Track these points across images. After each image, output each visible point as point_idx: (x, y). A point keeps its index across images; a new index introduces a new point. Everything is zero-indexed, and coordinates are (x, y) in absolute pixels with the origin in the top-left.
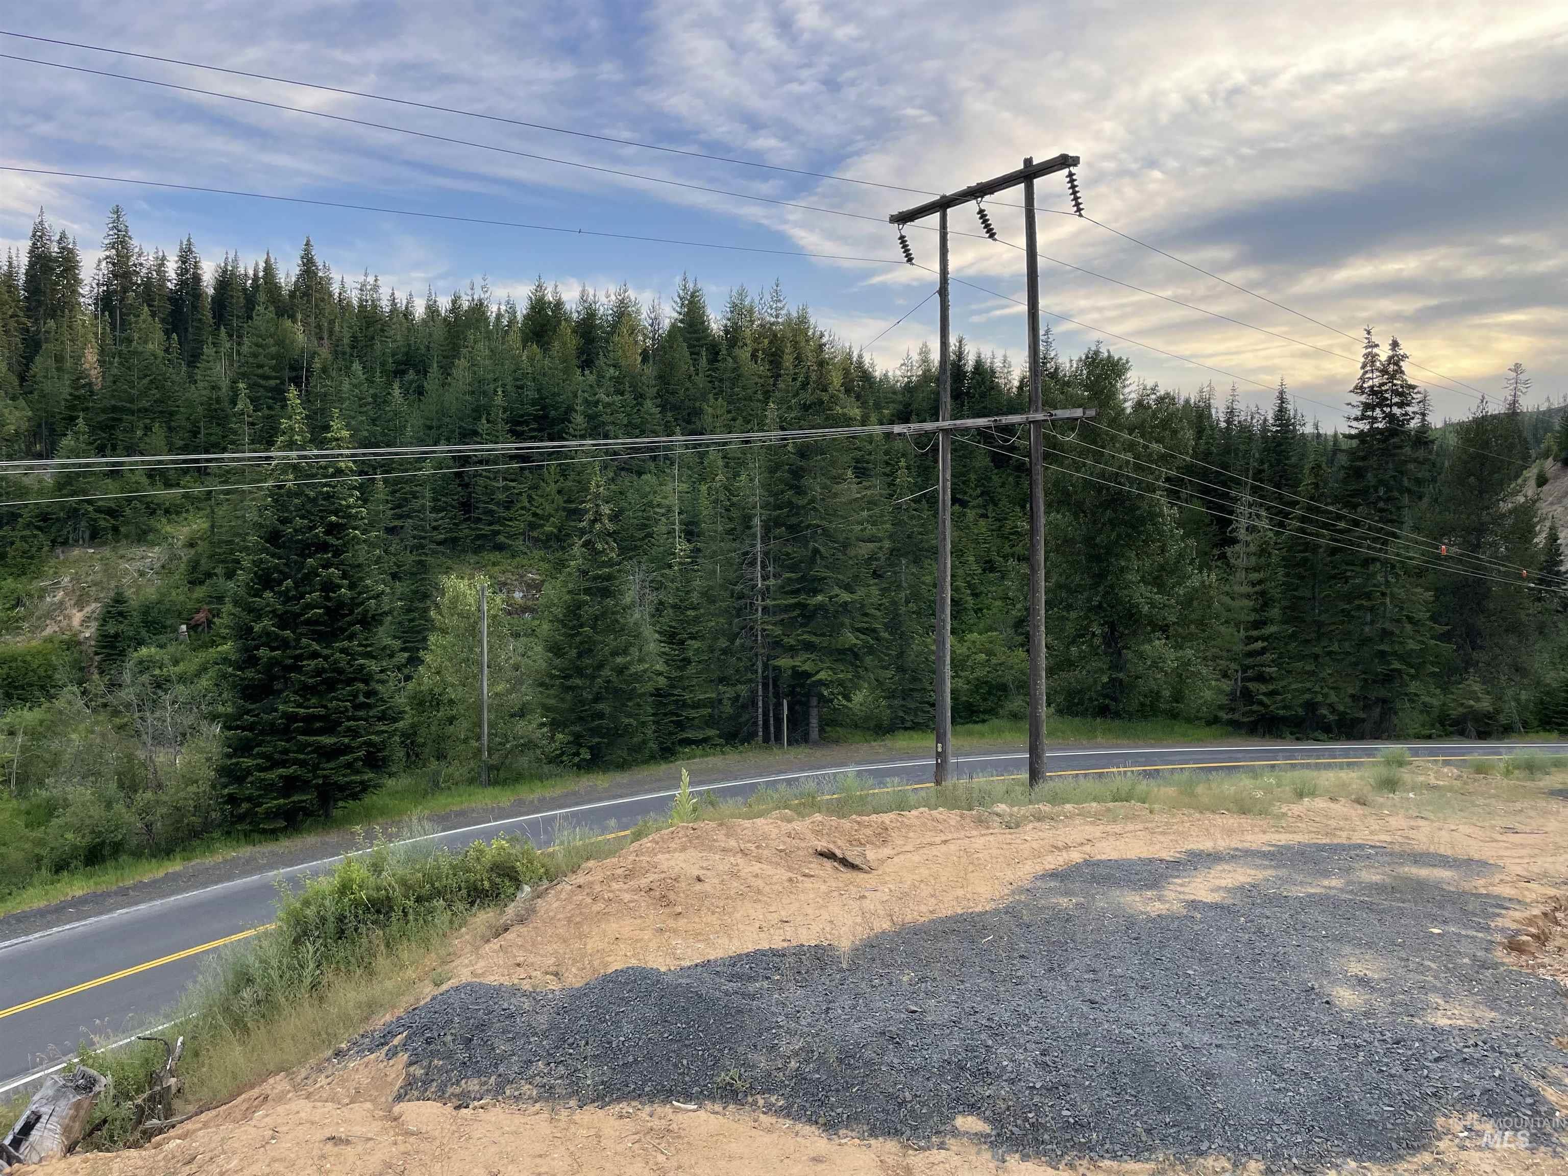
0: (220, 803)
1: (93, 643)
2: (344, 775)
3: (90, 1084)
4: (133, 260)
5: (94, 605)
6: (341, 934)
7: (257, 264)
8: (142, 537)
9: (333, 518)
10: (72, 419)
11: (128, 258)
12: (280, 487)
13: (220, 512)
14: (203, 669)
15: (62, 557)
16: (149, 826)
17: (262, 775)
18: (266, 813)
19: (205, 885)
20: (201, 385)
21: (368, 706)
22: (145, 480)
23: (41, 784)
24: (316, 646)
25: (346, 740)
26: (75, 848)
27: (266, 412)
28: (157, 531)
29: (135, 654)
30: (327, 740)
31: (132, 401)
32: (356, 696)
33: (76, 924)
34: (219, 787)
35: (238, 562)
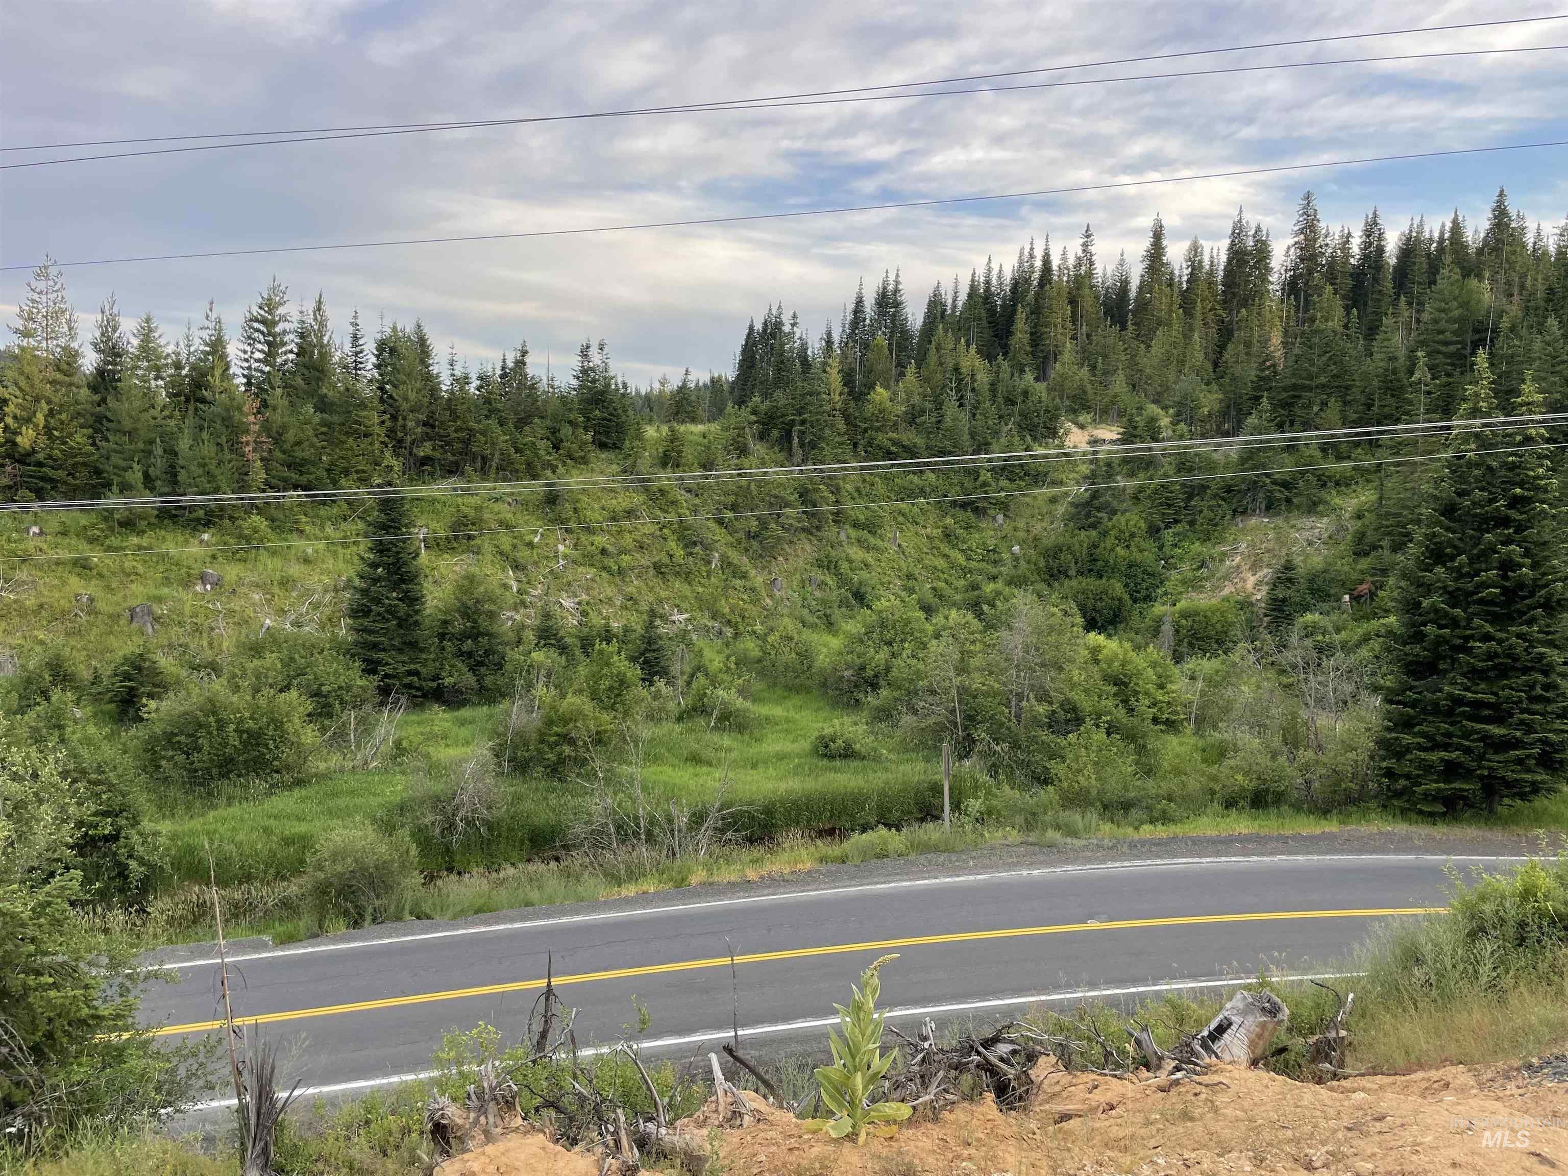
0: (1377, 775)
1: (1263, 605)
2: (1512, 771)
3: (1274, 1011)
4: (1320, 241)
5: (1265, 571)
6: (1521, 941)
7: (1443, 226)
8: (1313, 508)
9: (1518, 490)
10: (1257, 399)
11: (1315, 240)
12: (1459, 458)
13: (1389, 484)
14: (1366, 639)
15: (1241, 525)
16: (1308, 783)
17: (1423, 755)
18: (1425, 794)
19: (1360, 852)
20: (1377, 356)
21: (1548, 701)
22: (1318, 454)
23: (1215, 727)
24: (1489, 628)
25: (1518, 734)
26: (1243, 789)
27: (1444, 379)
28: (1327, 503)
29: (1301, 619)
30: (1497, 730)
31: (1311, 377)
32: (1532, 687)
33: (1242, 859)
34: (1377, 758)
35: (1407, 535)
